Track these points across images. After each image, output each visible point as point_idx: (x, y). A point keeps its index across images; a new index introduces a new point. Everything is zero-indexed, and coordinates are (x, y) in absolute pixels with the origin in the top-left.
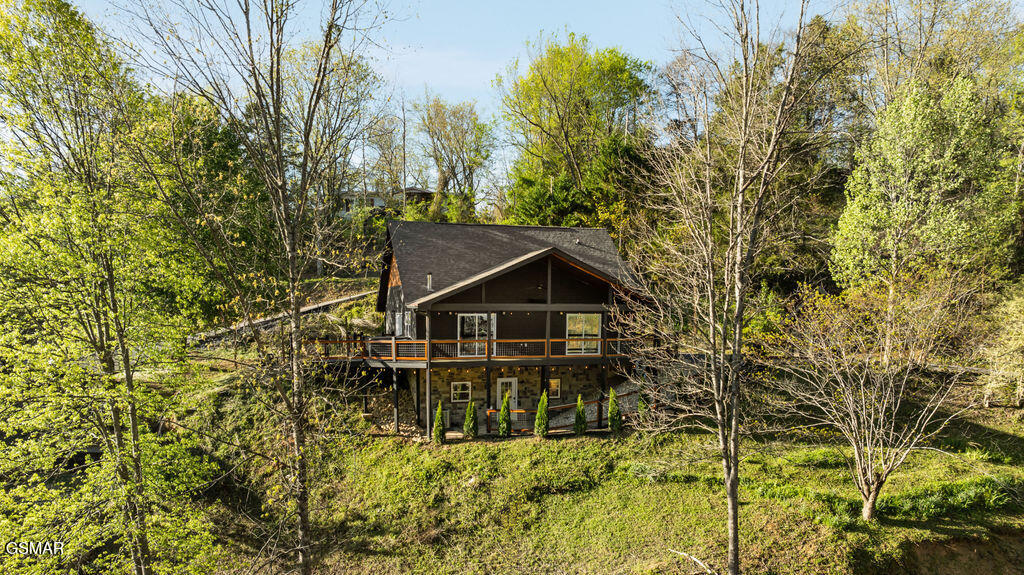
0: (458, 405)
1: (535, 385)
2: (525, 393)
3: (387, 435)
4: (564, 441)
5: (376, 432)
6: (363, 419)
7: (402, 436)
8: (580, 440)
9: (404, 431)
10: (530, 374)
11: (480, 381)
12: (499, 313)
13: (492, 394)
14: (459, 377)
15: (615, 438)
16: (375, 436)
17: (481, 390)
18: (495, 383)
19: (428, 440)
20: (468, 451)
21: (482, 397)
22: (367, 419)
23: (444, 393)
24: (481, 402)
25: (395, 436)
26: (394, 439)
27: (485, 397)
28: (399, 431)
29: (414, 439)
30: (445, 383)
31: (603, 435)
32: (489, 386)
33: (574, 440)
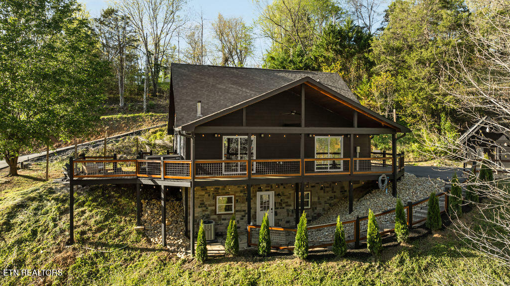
0: (223, 217)
1: (289, 198)
2: (280, 204)
3: (154, 250)
4: (324, 265)
5: (144, 246)
6: (135, 232)
7: (168, 250)
8: (341, 264)
9: (171, 245)
10: (284, 187)
11: (242, 194)
12: (258, 136)
13: (252, 206)
14: (224, 191)
15: (376, 261)
16: (142, 250)
17: (243, 203)
18: (255, 196)
19: (191, 257)
20: (228, 275)
21: (243, 209)
22: (139, 232)
23: (210, 206)
24: (243, 213)
25: (161, 250)
26: (160, 254)
27: (246, 209)
28: (165, 245)
29: (178, 255)
30: (211, 198)
31: (363, 257)
32: (249, 199)
33: (334, 264)
